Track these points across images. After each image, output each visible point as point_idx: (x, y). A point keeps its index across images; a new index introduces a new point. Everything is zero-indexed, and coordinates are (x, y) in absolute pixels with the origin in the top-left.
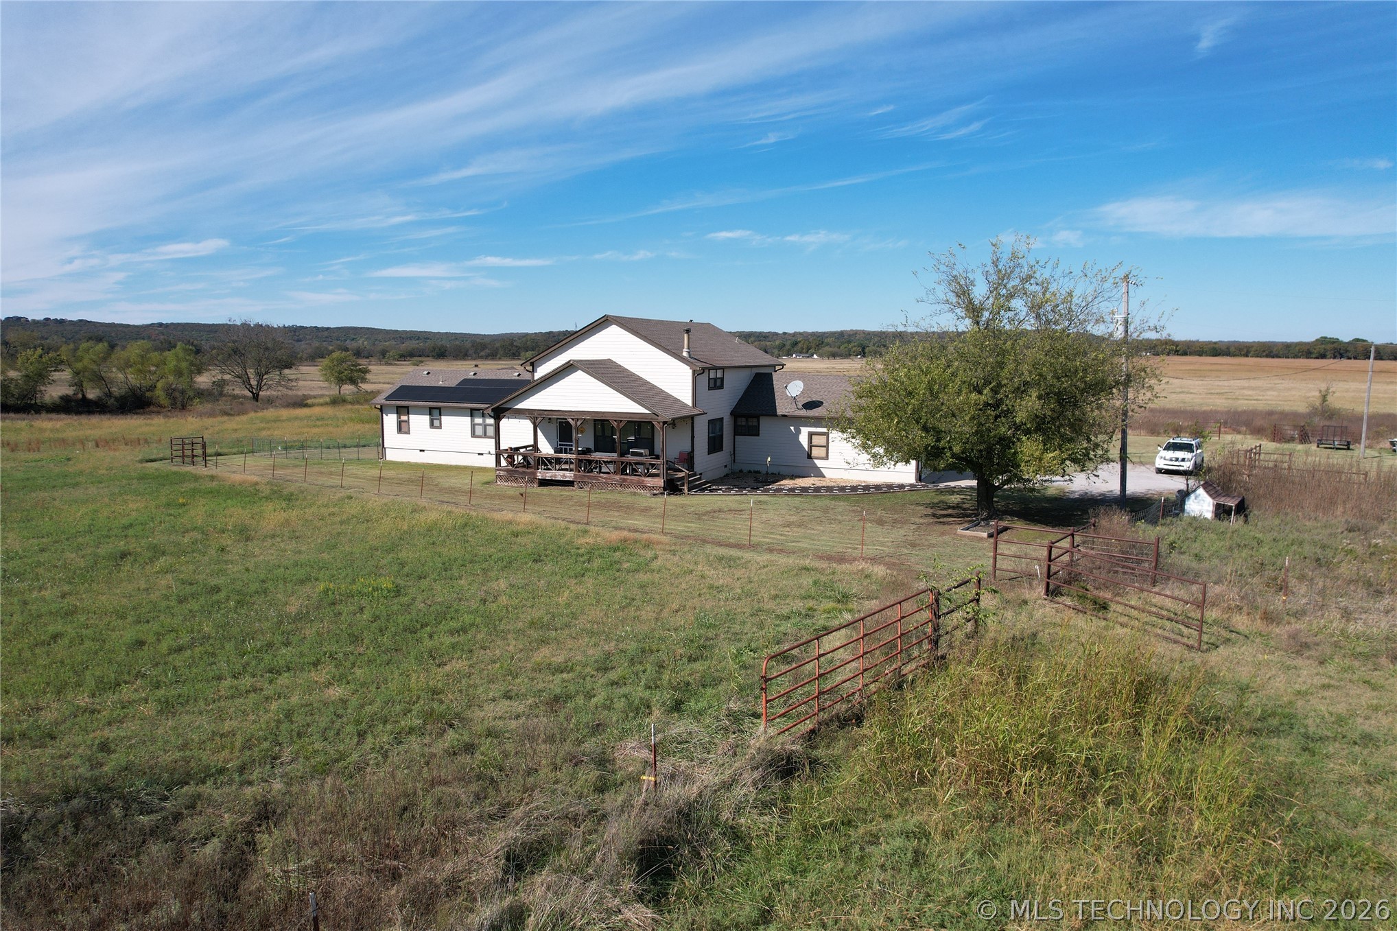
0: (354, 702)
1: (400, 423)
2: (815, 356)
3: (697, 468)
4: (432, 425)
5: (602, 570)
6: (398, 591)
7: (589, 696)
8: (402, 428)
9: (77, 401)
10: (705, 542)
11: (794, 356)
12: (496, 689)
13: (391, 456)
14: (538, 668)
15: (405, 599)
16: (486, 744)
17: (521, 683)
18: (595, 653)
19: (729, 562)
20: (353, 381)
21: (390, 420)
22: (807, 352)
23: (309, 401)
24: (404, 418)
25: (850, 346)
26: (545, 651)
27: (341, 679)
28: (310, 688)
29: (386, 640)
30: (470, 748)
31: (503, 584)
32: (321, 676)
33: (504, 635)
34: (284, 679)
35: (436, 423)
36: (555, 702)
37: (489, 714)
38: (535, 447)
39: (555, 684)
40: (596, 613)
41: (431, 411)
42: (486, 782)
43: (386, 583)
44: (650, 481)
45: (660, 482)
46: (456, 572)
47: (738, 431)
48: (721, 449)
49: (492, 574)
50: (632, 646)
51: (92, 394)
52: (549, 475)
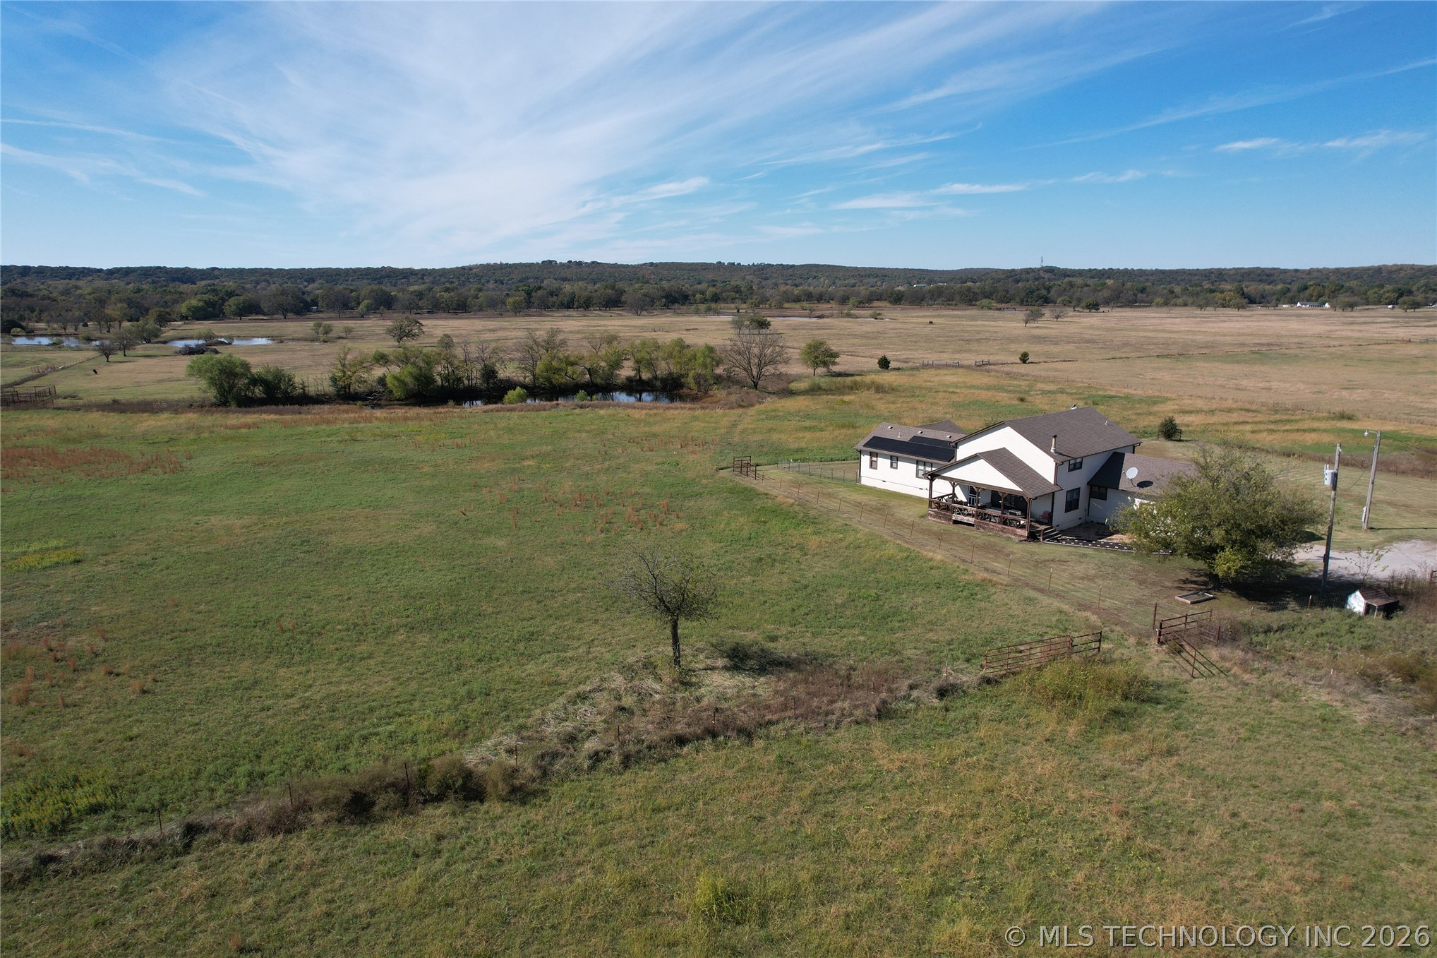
0: (868, 642)
1: (871, 462)
2: (1327, 305)
3: (1055, 523)
4: (892, 466)
5: (966, 598)
6: (878, 598)
7: (942, 652)
8: (873, 465)
9: (636, 381)
10: (1027, 585)
11: (1299, 304)
12: (912, 645)
13: (864, 481)
14: (926, 640)
15: (881, 603)
16: (907, 661)
17: (920, 645)
18: (948, 638)
19: (1030, 601)
20: (825, 364)
21: (865, 459)
22: (1317, 300)
23: (794, 386)
24: (874, 459)
25: (1382, 291)
26: (931, 634)
27: (863, 634)
28: (854, 635)
29: (875, 621)
30: (902, 661)
31: (920, 600)
32: (856, 631)
33: (917, 625)
34: (845, 631)
35: (894, 465)
36: (929, 653)
37: (909, 652)
38: (954, 494)
39: (931, 647)
40: (954, 621)
41: (891, 458)
42: (906, 670)
43: (873, 592)
44: (1019, 531)
45: (1025, 533)
46: (901, 589)
47: (1092, 495)
48: (1077, 507)
49: (917, 593)
50: (962, 637)
51: (646, 376)
52: (960, 518)
